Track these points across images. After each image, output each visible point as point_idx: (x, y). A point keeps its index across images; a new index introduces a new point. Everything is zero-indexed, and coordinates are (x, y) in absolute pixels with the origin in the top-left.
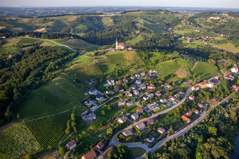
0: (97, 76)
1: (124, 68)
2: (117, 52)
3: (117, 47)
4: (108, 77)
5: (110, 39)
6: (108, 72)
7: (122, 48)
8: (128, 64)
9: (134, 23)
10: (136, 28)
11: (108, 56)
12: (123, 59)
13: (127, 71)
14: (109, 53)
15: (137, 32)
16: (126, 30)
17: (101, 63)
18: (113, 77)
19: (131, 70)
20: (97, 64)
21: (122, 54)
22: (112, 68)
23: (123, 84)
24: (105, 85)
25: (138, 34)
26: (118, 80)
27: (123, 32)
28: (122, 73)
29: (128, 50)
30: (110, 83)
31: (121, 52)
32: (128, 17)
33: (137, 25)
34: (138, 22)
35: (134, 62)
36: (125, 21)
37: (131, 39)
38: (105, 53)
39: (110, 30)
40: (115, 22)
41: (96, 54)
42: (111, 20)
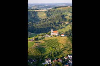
0: (37, 56)
1: (58, 50)
2: (52, 38)
3: (52, 34)
4: (46, 57)
5: (44, 28)
6: (46, 53)
7: (57, 34)
8: (62, 47)
9: (63, 16)
10: (66, 20)
11: (45, 41)
12: (58, 43)
13: (61, 53)
14: (46, 39)
15: (67, 23)
16: (57, 22)
17: (40, 46)
18: (50, 57)
19: (64, 52)
20: (37, 47)
21: (56, 40)
22: (49, 50)
23: (59, 63)
24: (43, 64)
25: (67, 25)
26: (54, 60)
27: (55, 23)
28: (56, 54)
29: (61, 36)
30: (47, 62)
31: (56, 38)
32: (58, 12)
33: (66, 17)
34: (67, 15)
35: (66, 46)
36: (56, 15)
37: (61, 28)
38: (43, 38)
39: (44, 22)
40: (48, 15)
41: (36, 39)
42: (45, 14)
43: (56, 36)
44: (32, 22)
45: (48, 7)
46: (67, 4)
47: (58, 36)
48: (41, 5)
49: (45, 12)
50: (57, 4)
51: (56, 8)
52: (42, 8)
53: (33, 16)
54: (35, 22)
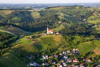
0: (35, 52)
1: (54, 47)
2: (48, 36)
4: (43, 53)
5: (39, 28)
6: (43, 50)
7: (52, 33)
8: (57, 44)
9: (56, 16)
10: (59, 20)
11: (42, 39)
12: (53, 41)
13: (57, 49)
14: (42, 37)
15: (60, 22)
16: (51, 21)
17: (37, 43)
18: (46, 53)
19: (59, 49)
20: (34, 44)
21: (52, 38)
22: (45, 47)
23: (55, 59)
24: (41, 59)
25: (60, 24)
26: (50, 56)
27: (48, 23)
28: (52, 51)
29: (56, 35)
30: (44, 58)
31: (51, 36)
32: (51, 12)
33: (59, 17)
34: (59, 15)
35: (61, 43)
36: (49, 15)
37: (55, 27)
38: (39, 36)
39: (38, 21)
40: (41, 15)
41: (33, 37)
42: (38, 14)
43: (52, 34)
44: (27, 22)
45: (40, 7)
46: (58, 4)
47: (53, 34)
48: (34, 5)
49: (39, 12)
50: (49, 5)
51: (49, 8)
52: (35, 8)
53: (27, 16)
54: (29, 22)
